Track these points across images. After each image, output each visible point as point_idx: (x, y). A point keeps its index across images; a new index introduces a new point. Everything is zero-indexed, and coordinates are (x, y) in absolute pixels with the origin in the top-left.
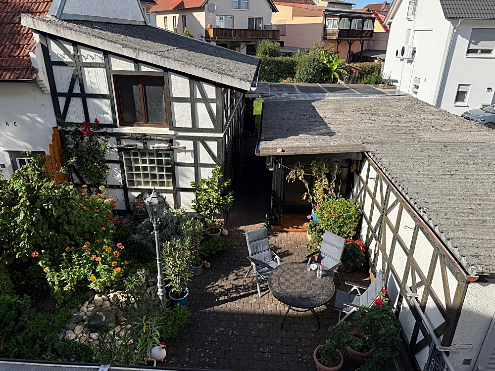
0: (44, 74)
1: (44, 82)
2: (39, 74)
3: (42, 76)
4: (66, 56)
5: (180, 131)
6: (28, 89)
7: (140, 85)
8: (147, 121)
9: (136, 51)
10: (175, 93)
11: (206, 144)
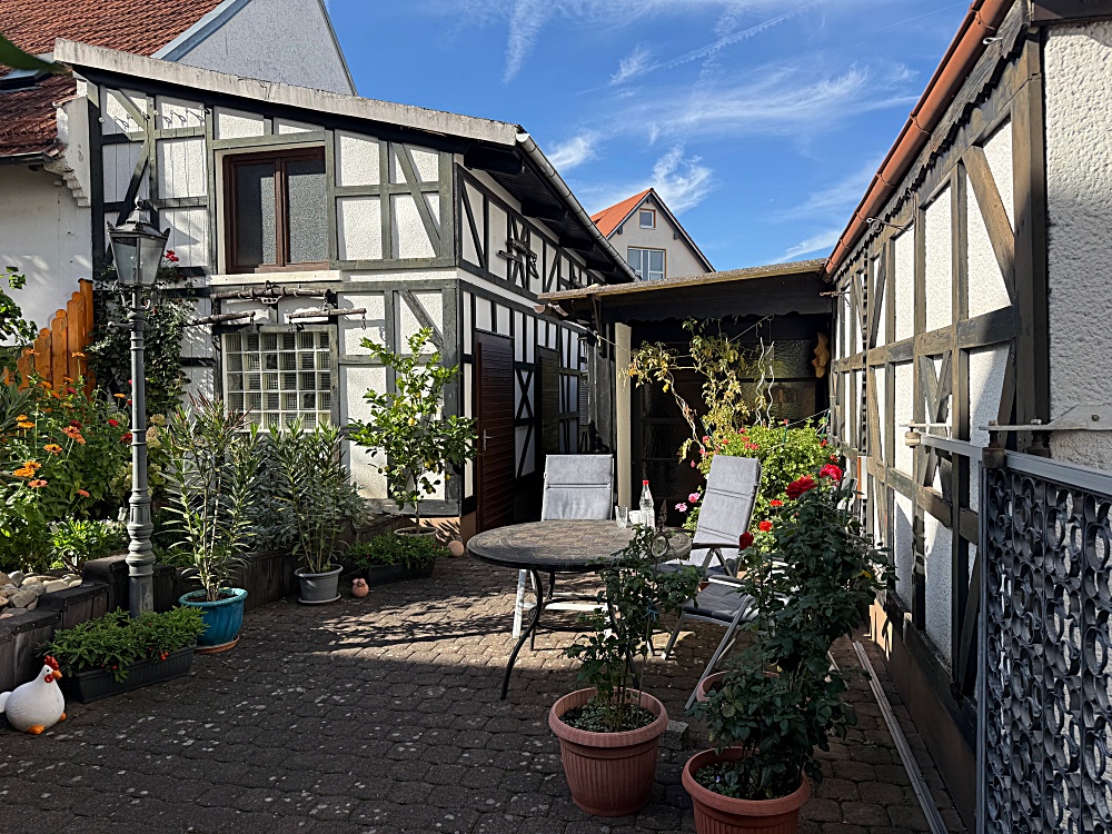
0: (82, 159)
4: (132, 122)
5: (354, 271)
6: (50, 200)
7: (278, 174)
8: (286, 259)
9: (268, 85)
10: (348, 178)
11: (414, 300)
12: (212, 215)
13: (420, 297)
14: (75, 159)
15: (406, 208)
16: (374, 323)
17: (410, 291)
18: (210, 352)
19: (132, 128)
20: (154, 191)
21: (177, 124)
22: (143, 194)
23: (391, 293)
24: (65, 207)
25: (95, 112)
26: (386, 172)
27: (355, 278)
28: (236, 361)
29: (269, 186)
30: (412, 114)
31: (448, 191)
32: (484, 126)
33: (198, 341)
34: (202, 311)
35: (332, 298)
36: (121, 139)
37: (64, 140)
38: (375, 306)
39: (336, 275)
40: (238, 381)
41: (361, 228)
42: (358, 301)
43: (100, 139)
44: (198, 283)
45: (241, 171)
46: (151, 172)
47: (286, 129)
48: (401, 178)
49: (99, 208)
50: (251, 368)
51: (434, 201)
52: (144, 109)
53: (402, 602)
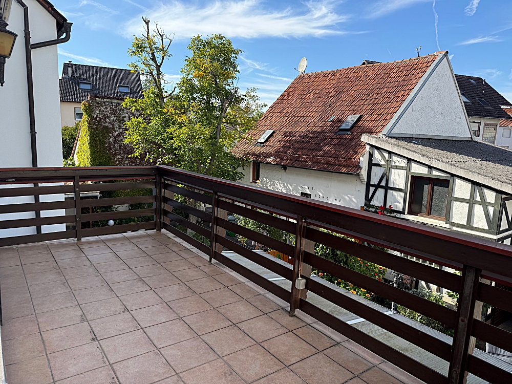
0: (365, 171)
1: (364, 176)
2: (362, 171)
3: (364, 173)
4: (382, 160)
5: (455, 226)
7: (430, 185)
8: (429, 213)
9: (431, 160)
10: (457, 194)
12: (406, 194)
15: (478, 210)
21: (397, 164)
24: (358, 183)
26: (472, 195)
27: (455, 229)
31: (498, 207)
36: (378, 165)
37: (361, 166)
39: (448, 226)
41: (459, 212)
43: (371, 164)
45: (417, 182)
47: (435, 173)
48: (478, 199)
49: (369, 185)
51: (491, 210)
52: (387, 158)
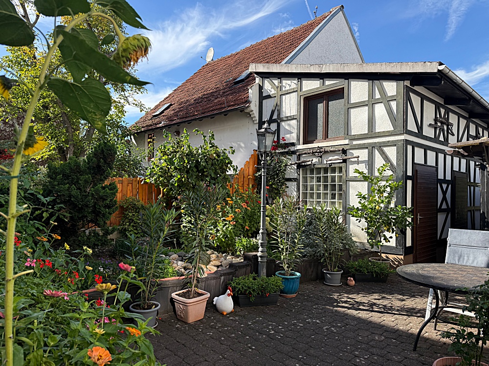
2: (251, 104)
4: (272, 90)
5: (355, 139)
6: (246, 122)
7: (325, 101)
8: (326, 137)
9: (321, 66)
10: (354, 99)
11: (382, 151)
12: (299, 122)
13: (385, 149)
14: (254, 107)
15: (380, 109)
16: (362, 162)
17: (380, 147)
18: (295, 176)
19: (273, 92)
20: (279, 115)
21: (288, 88)
22: (275, 117)
23: (371, 148)
24: (251, 125)
25: (261, 88)
26: (371, 94)
27: (355, 143)
28: (305, 179)
29: (321, 107)
30: (384, 66)
31: (401, 99)
32: (420, 65)
33: (291, 172)
34: (293, 159)
35: (344, 152)
36: (269, 97)
37: (251, 100)
38: (363, 154)
39: (347, 142)
40: (305, 187)
41: (359, 121)
42: (356, 153)
43: (263, 97)
44: (292, 149)
45: (310, 102)
46: (278, 108)
47: (328, 82)
48: (378, 96)
49: (261, 123)
50: (311, 182)
51: (394, 104)
52: (277, 84)
53: (370, 292)
